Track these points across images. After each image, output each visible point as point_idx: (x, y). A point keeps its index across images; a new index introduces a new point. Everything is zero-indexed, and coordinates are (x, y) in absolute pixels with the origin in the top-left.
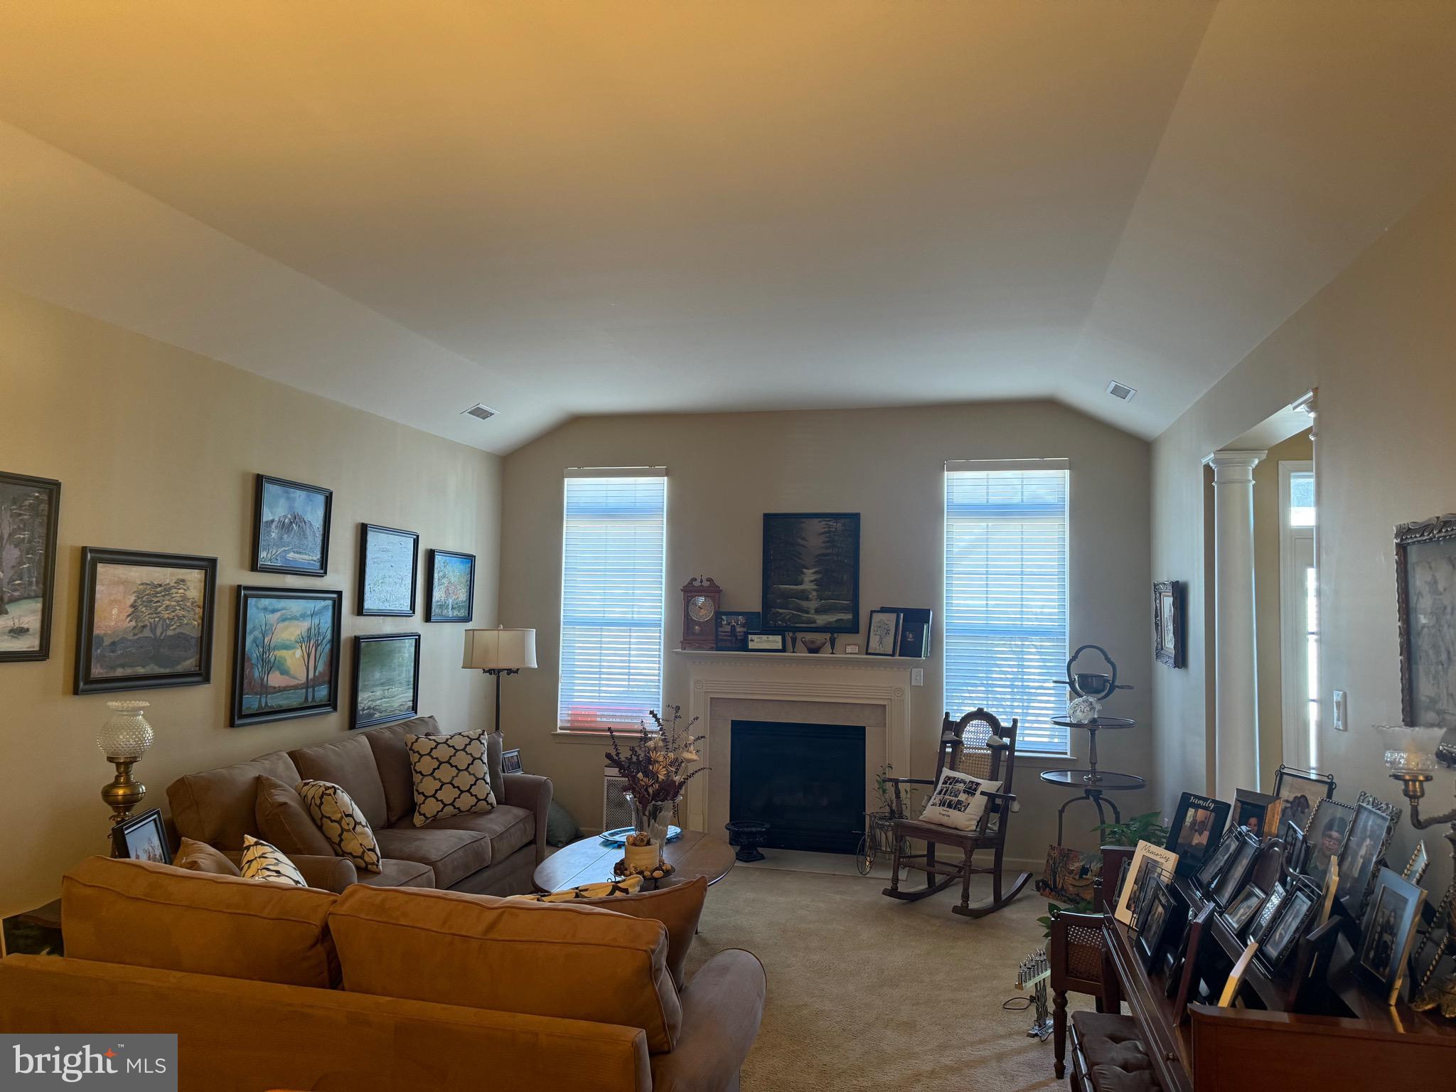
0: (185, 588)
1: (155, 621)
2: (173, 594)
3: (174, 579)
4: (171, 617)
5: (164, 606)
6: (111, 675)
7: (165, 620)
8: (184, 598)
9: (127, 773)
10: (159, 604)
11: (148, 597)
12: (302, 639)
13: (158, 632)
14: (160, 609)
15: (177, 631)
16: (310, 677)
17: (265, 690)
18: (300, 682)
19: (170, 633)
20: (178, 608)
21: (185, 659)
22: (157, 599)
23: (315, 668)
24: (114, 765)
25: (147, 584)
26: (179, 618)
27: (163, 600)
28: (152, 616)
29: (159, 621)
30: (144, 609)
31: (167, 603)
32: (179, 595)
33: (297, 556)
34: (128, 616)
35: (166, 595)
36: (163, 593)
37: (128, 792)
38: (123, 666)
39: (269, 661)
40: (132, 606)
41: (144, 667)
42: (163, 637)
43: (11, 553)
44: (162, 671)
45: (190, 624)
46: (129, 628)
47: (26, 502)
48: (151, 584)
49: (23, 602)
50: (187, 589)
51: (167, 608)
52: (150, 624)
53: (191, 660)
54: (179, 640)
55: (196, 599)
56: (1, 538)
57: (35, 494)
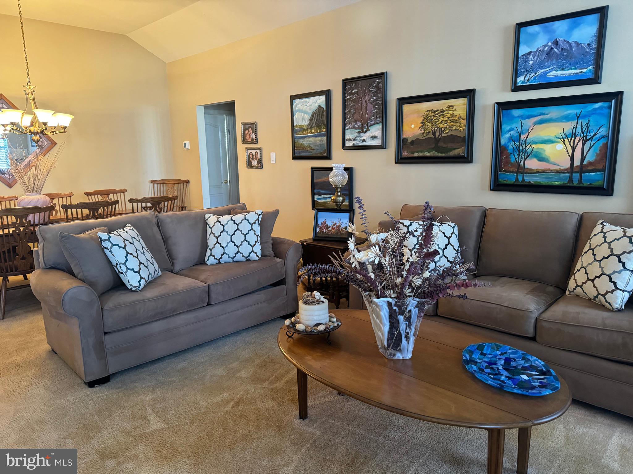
0: (453, 110)
1: (434, 129)
2: (445, 114)
3: (447, 106)
4: (444, 126)
5: (440, 121)
6: (411, 156)
7: (441, 129)
8: (453, 116)
10: (436, 120)
11: (430, 117)
12: (564, 136)
13: (437, 134)
14: (438, 123)
15: (449, 134)
16: (575, 165)
17: (521, 169)
18: (562, 168)
19: (444, 135)
20: (449, 121)
21: (455, 149)
22: (436, 118)
23: (583, 159)
25: (429, 111)
26: (450, 127)
27: (440, 118)
28: (433, 127)
29: (437, 129)
30: (428, 124)
31: (442, 119)
32: (449, 114)
33: (561, 73)
34: (420, 128)
35: (441, 115)
36: (439, 114)
38: (418, 152)
39: (526, 152)
40: (422, 123)
41: (429, 152)
42: (439, 138)
43: (370, 106)
44: (440, 155)
45: (458, 130)
46: (420, 133)
47: (374, 85)
48: (432, 111)
49: (375, 125)
50: (455, 110)
51: (442, 122)
52: (432, 131)
53: (459, 149)
54: (453, 138)
55: (461, 115)
56: (366, 102)
57: (378, 80)
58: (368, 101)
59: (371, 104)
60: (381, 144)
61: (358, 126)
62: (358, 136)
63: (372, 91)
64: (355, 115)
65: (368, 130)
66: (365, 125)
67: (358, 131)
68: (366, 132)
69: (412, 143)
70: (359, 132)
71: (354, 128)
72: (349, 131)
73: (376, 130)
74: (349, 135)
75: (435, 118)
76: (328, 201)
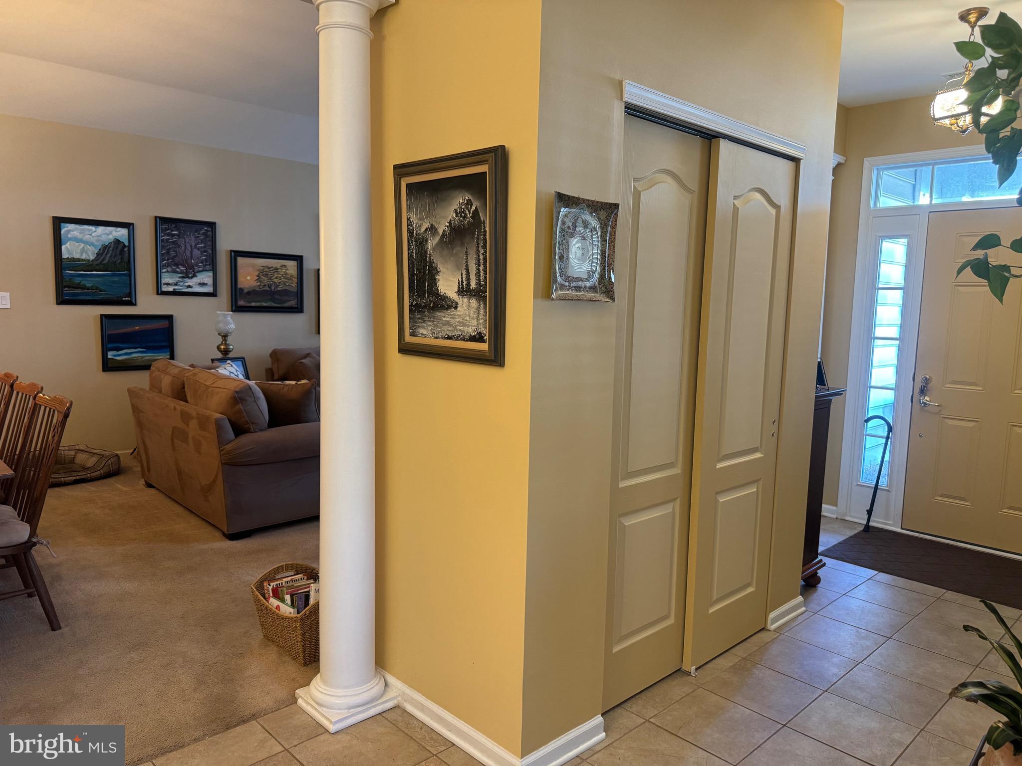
0: (286, 269)
1: (270, 283)
2: (279, 271)
3: (280, 265)
4: (279, 281)
6: (248, 305)
7: (275, 283)
8: (286, 274)
9: (226, 341)
10: (272, 276)
11: (264, 273)
13: (273, 288)
14: (273, 278)
15: (283, 288)
19: (279, 289)
20: (283, 278)
21: (290, 301)
24: (221, 337)
25: (264, 266)
26: (284, 283)
27: (274, 274)
28: (269, 281)
29: (273, 283)
30: (264, 278)
31: (276, 275)
32: (283, 272)
34: (256, 280)
35: (276, 272)
36: (274, 271)
37: (225, 347)
38: (255, 302)
40: (258, 276)
41: (266, 302)
42: (275, 290)
43: (196, 252)
44: (276, 305)
45: (291, 285)
46: (257, 285)
47: (202, 232)
48: (267, 267)
49: (203, 272)
50: (288, 269)
51: (276, 278)
52: (268, 284)
53: (292, 302)
54: (285, 292)
55: (293, 274)
56: (191, 246)
57: (206, 228)
58: (194, 246)
59: (198, 250)
60: (212, 292)
61: (181, 270)
62: (182, 281)
63: (199, 237)
64: (176, 258)
65: (194, 276)
66: (191, 271)
67: (181, 275)
68: (192, 277)
69: (249, 293)
70: (183, 277)
71: (174, 272)
72: (167, 274)
73: (206, 277)
74: (167, 278)
75: (270, 274)
76: (135, 357)
